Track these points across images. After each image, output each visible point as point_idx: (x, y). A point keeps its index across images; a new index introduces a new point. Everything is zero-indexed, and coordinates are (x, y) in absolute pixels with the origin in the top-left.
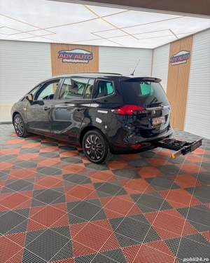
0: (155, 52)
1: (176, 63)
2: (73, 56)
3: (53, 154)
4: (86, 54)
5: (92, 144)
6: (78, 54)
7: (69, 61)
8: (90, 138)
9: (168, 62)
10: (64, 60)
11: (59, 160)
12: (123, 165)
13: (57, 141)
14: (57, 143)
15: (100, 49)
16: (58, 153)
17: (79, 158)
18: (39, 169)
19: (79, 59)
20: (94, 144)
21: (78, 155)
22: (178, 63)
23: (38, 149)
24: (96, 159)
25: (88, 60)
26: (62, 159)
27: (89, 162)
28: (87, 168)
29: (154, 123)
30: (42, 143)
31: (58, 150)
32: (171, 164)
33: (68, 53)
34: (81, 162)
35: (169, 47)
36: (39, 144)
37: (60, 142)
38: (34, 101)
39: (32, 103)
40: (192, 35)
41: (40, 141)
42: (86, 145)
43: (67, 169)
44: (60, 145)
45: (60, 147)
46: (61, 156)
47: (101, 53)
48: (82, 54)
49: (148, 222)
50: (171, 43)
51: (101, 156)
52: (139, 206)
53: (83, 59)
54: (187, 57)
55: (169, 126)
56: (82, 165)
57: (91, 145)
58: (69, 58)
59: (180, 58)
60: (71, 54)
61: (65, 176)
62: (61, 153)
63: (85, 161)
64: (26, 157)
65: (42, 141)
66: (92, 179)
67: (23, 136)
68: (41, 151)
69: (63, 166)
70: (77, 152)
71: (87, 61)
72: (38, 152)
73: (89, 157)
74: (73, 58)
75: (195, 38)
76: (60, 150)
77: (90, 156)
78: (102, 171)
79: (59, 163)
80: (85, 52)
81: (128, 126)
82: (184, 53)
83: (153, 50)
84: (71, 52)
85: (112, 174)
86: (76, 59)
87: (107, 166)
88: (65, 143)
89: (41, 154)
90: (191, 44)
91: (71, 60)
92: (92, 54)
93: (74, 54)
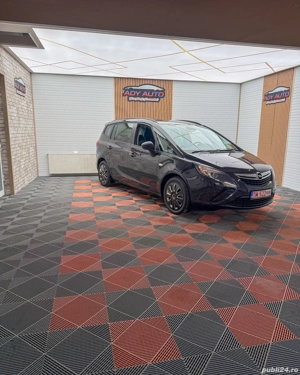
0: (244, 86)
1: (272, 102)
2: (142, 93)
4: (157, 91)
6: (147, 91)
7: (136, 99)
9: (261, 100)
10: (130, 98)
11: (141, 212)
15: (175, 85)
18: (124, 220)
19: (148, 97)
22: (275, 101)
25: (160, 98)
26: (144, 212)
28: (177, 221)
33: (135, 90)
34: (167, 215)
35: (262, 82)
40: (293, 68)
43: (156, 221)
46: (142, 209)
47: (176, 88)
48: (152, 91)
53: (153, 97)
54: (286, 95)
56: (169, 218)
58: (136, 96)
59: (277, 96)
60: (138, 90)
64: (105, 210)
66: (187, 230)
69: (150, 219)
71: (157, 99)
72: (115, 205)
74: (140, 96)
75: (296, 72)
79: (143, 216)
80: (155, 88)
82: (283, 89)
83: (241, 84)
84: (139, 88)
86: (145, 97)
91: (138, 99)
92: (163, 91)
93: (143, 91)
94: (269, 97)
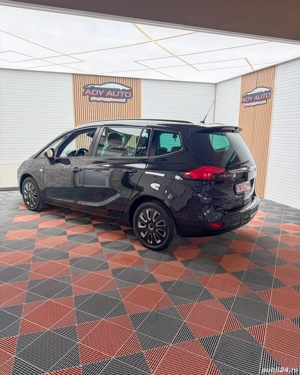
0: (219, 87)
1: (251, 104)
2: (105, 93)
3: (88, 237)
4: (123, 90)
5: (149, 222)
6: (112, 90)
7: (98, 99)
8: (145, 213)
9: (239, 102)
10: (92, 98)
11: (98, 245)
12: (195, 252)
13: (88, 215)
14: (89, 219)
15: (143, 84)
16: (94, 235)
17: (127, 242)
18: (72, 261)
19: (113, 97)
20: (151, 221)
21: (124, 237)
22: (254, 104)
23: (64, 230)
24: (155, 244)
25: (126, 99)
26: (103, 244)
27: (144, 249)
28: (144, 259)
29: (238, 191)
30: (67, 220)
31: (93, 231)
32: (262, 249)
33: (98, 89)
34: (132, 248)
35: (239, 82)
36: (63, 221)
37: (94, 218)
38: (56, 158)
39: (52, 161)
40: (275, 66)
41: (63, 217)
42: (139, 223)
43: (116, 260)
44: (94, 222)
45: (95, 226)
46: (101, 239)
47: (144, 88)
48: (117, 90)
49: (256, 342)
50: (243, 76)
51: (163, 239)
52: (236, 316)
53: (119, 97)
54: (267, 96)
55: (254, 194)
56: (134, 253)
57: (147, 224)
58: (98, 96)
59: (257, 97)
60: (101, 89)
61: (115, 272)
62: (99, 234)
63: (139, 247)
64: (50, 243)
65: (67, 217)
66: (156, 276)
67: (37, 210)
68: (69, 232)
69: (109, 256)
70: (122, 232)
71: (124, 100)
72: (65, 233)
73: (143, 242)
74: (104, 96)
75: (279, 70)
76: (97, 230)
77: (145, 239)
78: (167, 263)
79: (100, 251)
80: (121, 88)
81: (204, 195)
82: (263, 90)
83: (216, 84)
84: (103, 86)
85: (183, 266)
86: (109, 97)
87: (172, 255)
88: (101, 219)
89: (69, 237)
90: (274, 78)
91: (102, 99)
92: (131, 90)
93: (107, 90)
94: (247, 99)
